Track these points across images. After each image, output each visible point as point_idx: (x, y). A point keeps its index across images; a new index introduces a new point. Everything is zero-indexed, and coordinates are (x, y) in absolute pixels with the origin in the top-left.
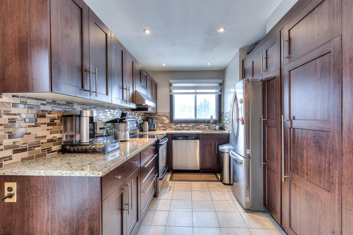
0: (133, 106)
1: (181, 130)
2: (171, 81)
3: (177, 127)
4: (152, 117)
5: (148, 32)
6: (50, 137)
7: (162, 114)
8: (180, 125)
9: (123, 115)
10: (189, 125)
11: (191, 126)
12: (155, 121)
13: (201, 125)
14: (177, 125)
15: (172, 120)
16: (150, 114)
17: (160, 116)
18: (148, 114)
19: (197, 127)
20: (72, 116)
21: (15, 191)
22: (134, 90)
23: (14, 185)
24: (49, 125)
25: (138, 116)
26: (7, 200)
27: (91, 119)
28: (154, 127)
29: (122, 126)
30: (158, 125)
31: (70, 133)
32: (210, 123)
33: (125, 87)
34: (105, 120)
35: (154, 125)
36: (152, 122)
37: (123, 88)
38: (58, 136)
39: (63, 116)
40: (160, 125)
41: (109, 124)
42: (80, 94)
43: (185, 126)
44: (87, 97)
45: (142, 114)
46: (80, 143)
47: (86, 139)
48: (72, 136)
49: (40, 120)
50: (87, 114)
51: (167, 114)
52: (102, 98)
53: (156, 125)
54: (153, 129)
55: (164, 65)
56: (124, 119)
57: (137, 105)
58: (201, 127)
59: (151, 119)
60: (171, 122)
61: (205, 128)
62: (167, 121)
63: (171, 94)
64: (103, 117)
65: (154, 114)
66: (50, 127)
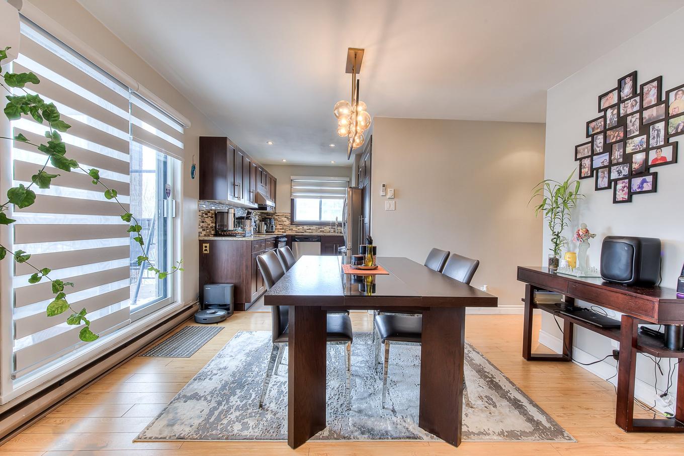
0: (256, 206)
1: (303, 232)
2: (292, 177)
3: (299, 229)
4: (270, 217)
5: (270, 143)
7: (282, 214)
8: (301, 228)
9: (249, 213)
10: (312, 228)
11: (315, 228)
12: (273, 222)
13: (325, 228)
14: (298, 228)
15: (292, 222)
16: (268, 214)
17: (280, 217)
18: (265, 213)
19: (321, 230)
21: (208, 249)
23: (208, 245)
26: (205, 252)
28: (272, 229)
29: (248, 222)
30: (276, 226)
32: (335, 226)
35: (273, 226)
36: (270, 223)
37: (250, 192)
40: (279, 227)
43: (308, 228)
45: (262, 213)
50: (232, 211)
54: (271, 231)
55: (284, 161)
56: (250, 217)
57: (259, 205)
58: (326, 230)
59: (269, 220)
60: (292, 224)
61: (330, 231)
62: (288, 222)
63: (292, 198)
65: (272, 214)
66: (211, 219)
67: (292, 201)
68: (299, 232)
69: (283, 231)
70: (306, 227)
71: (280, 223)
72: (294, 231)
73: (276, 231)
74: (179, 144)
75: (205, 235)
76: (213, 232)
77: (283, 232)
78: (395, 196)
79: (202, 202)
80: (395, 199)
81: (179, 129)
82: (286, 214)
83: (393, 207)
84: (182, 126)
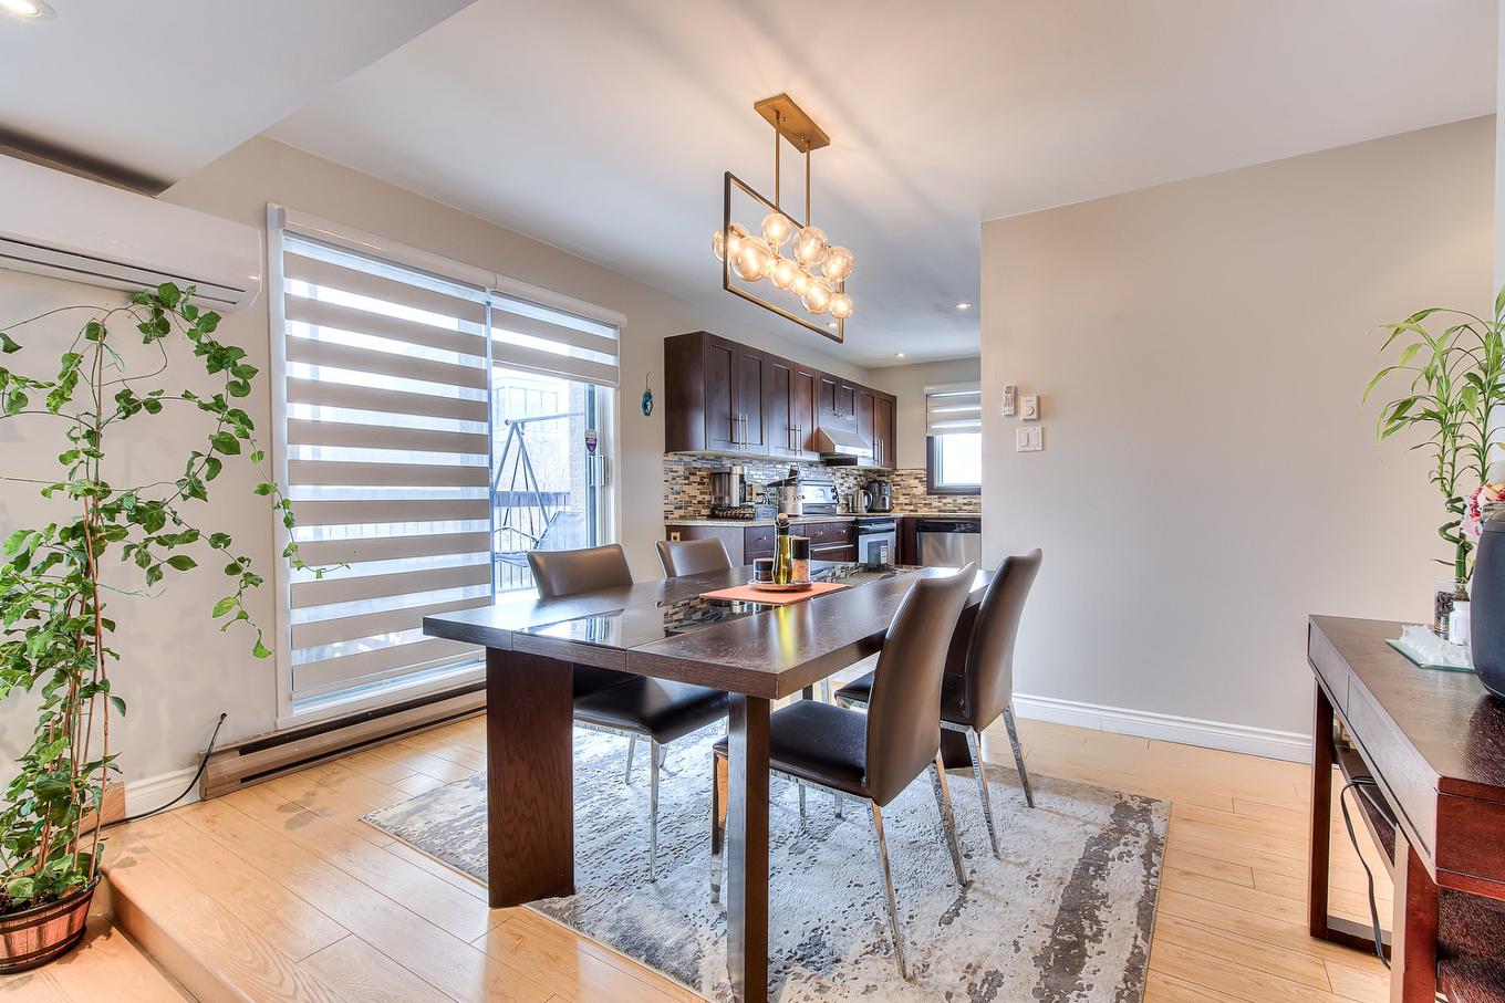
0: (815, 457)
1: (954, 511)
2: (928, 389)
3: (945, 504)
4: (885, 479)
6: (700, 498)
7: (907, 472)
8: (951, 501)
9: (794, 473)
12: (889, 490)
14: (944, 501)
15: (931, 490)
17: (904, 478)
20: (721, 473)
22: (815, 428)
24: (699, 484)
25: (843, 478)
27: (742, 476)
28: (884, 505)
30: (897, 499)
31: (718, 494)
33: (792, 427)
34: (766, 483)
35: (884, 499)
36: (881, 492)
37: (789, 429)
38: (707, 498)
39: (712, 474)
40: (902, 500)
41: (774, 490)
42: (729, 447)
44: (734, 451)
45: (856, 472)
46: (730, 508)
47: (736, 503)
48: (721, 499)
49: (692, 478)
50: (737, 470)
51: (918, 471)
52: (755, 450)
53: (887, 499)
54: (881, 508)
55: (901, 355)
57: (822, 455)
60: (929, 493)
62: (921, 489)
63: (928, 434)
64: (762, 477)
66: (700, 487)
67: (930, 440)
68: (944, 511)
69: (912, 507)
70: (960, 500)
71: (904, 491)
72: (931, 509)
73: (897, 508)
74: (609, 360)
75: (681, 517)
76: (705, 512)
77: (911, 511)
78: (1039, 414)
79: (671, 456)
80: (1043, 423)
81: (609, 333)
82: (915, 472)
83: (1036, 443)
84: (614, 327)
